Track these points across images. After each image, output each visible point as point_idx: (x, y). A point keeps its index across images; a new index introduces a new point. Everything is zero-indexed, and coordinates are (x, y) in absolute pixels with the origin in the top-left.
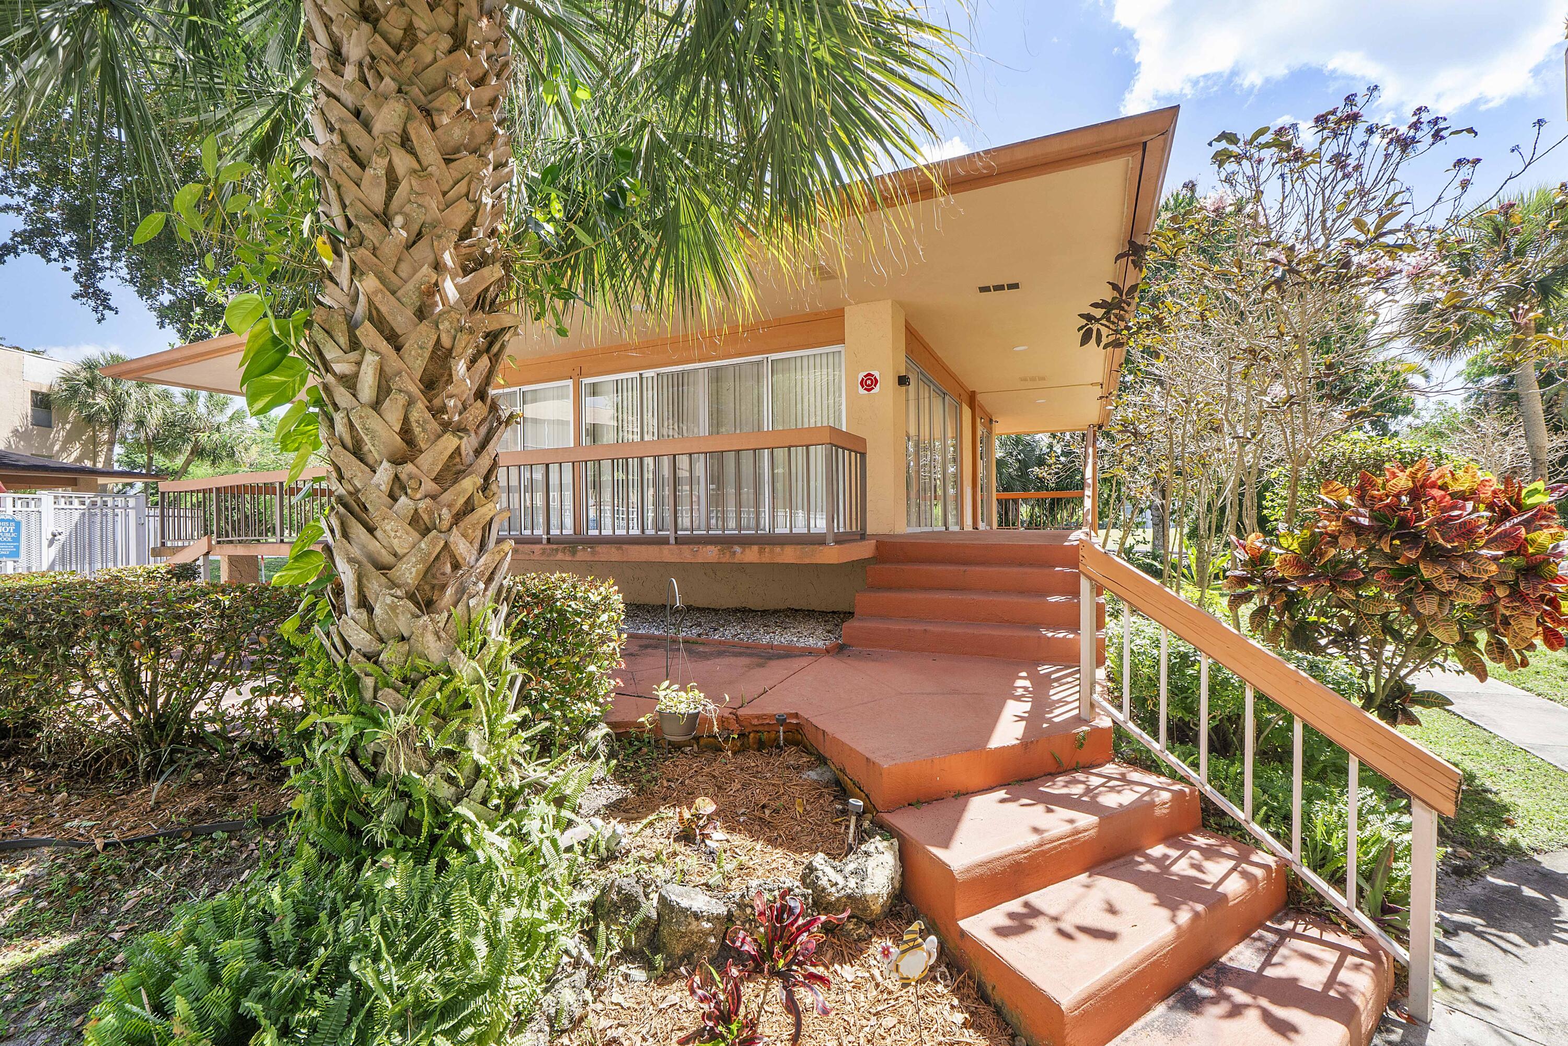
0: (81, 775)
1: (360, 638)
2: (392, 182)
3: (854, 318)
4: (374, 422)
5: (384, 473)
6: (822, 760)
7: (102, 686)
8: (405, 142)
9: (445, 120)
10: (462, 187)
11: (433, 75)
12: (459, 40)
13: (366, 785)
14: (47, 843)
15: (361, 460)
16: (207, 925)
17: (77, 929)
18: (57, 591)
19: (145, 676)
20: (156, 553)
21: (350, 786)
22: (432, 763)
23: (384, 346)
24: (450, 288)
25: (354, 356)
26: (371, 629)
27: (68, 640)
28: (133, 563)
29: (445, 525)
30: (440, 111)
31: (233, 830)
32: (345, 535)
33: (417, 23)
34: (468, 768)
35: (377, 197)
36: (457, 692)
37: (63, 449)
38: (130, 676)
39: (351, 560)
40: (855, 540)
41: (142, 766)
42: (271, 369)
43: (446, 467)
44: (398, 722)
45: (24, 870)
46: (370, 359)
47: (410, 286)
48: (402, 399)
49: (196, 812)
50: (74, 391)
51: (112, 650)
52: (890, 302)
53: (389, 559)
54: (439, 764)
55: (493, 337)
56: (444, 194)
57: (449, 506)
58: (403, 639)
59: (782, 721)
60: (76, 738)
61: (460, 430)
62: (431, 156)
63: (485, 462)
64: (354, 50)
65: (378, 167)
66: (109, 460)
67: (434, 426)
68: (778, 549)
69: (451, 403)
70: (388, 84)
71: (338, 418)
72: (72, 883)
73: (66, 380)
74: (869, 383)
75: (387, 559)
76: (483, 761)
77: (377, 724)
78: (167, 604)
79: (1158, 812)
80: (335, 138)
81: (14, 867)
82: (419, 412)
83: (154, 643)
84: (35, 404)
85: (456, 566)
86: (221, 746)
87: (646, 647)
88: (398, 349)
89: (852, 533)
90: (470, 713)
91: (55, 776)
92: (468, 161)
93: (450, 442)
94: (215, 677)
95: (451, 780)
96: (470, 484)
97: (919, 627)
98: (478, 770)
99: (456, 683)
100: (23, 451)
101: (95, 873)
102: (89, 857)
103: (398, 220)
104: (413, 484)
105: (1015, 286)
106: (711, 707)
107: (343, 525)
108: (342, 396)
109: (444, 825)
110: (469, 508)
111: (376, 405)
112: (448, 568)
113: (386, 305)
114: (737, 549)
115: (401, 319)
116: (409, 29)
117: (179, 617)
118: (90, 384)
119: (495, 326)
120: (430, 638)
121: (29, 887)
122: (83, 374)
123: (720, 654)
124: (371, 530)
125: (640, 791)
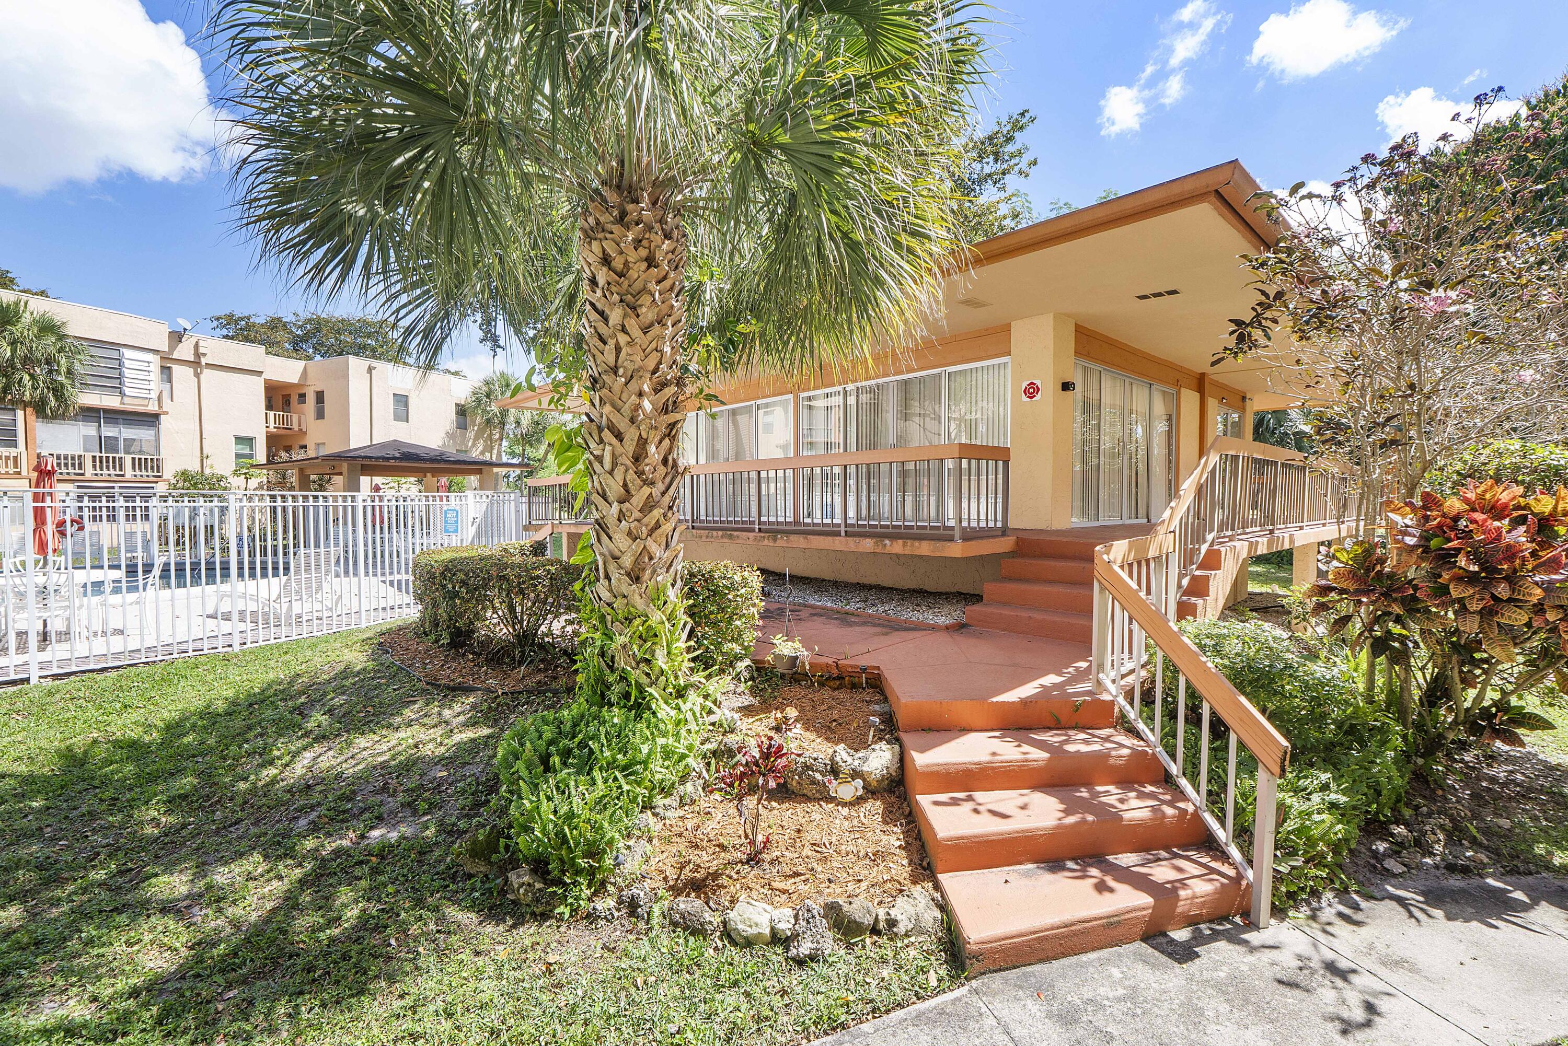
0: (492, 659)
1: (606, 595)
2: (618, 349)
3: (1019, 331)
4: (610, 481)
5: (615, 507)
6: (886, 699)
7: (500, 613)
8: (624, 330)
9: (644, 310)
10: (653, 345)
11: (638, 285)
12: (651, 262)
13: (607, 672)
14: (479, 689)
15: (606, 500)
16: (539, 721)
17: (492, 727)
18: (481, 560)
19: (518, 609)
20: (526, 528)
21: (601, 671)
22: (638, 664)
23: (614, 441)
24: (647, 405)
25: (601, 446)
26: (610, 591)
27: (485, 586)
28: (514, 540)
29: (644, 536)
30: (641, 306)
31: (555, 693)
32: (599, 541)
33: (630, 259)
34: (657, 670)
35: (611, 360)
36: (650, 627)
37: (474, 445)
38: (512, 609)
39: (601, 554)
40: (997, 536)
41: (517, 658)
42: (567, 450)
43: (645, 504)
44: (621, 640)
45: (471, 700)
46: (608, 448)
47: (627, 406)
48: (622, 468)
49: (540, 682)
50: (479, 401)
51: (504, 594)
52: (1052, 315)
53: (619, 554)
54: (641, 665)
55: (672, 426)
56: (644, 351)
57: (647, 526)
58: (625, 596)
59: (864, 670)
60: (489, 640)
61: (652, 483)
62: (636, 332)
63: (667, 499)
64: (601, 281)
65: (611, 342)
66: (499, 455)
67: (638, 482)
68: (917, 544)
69: (647, 469)
70: (616, 297)
71: (595, 478)
72: (490, 708)
73: (474, 394)
74: (1032, 391)
75: (618, 553)
76: (664, 667)
77: (612, 639)
78: (527, 571)
79: (1112, 761)
80: (593, 330)
81: (467, 698)
82: (631, 475)
83: (522, 592)
84: (457, 413)
85: (651, 558)
86: (551, 650)
87: (814, 615)
88: (621, 441)
89: (995, 529)
90: (657, 640)
91: (482, 658)
92: (657, 329)
93: (646, 490)
94: (550, 612)
95: (648, 675)
96: (657, 513)
97: (1024, 614)
98: (662, 672)
99: (649, 623)
100: (451, 451)
101: (498, 705)
102: (496, 697)
103: (621, 371)
104: (628, 514)
105: (1174, 292)
106: (806, 653)
107: (598, 534)
108: (597, 466)
109: (644, 699)
110: (658, 526)
111: (611, 473)
112: (646, 560)
113: (616, 419)
114: (887, 542)
115: (622, 424)
116: (626, 263)
117: (532, 578)
118: (488, 396)
119: (673, 420)
120: (637, 597)
121: (474, 707)
122: (484, 388)
123: (864, 624)
124: (610, 538)
125: (763, 702)
